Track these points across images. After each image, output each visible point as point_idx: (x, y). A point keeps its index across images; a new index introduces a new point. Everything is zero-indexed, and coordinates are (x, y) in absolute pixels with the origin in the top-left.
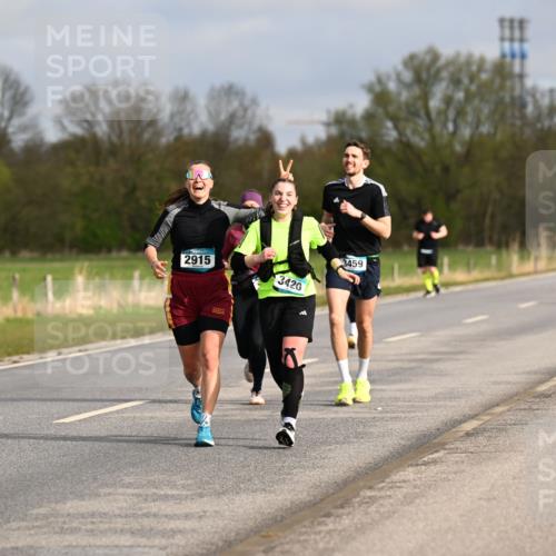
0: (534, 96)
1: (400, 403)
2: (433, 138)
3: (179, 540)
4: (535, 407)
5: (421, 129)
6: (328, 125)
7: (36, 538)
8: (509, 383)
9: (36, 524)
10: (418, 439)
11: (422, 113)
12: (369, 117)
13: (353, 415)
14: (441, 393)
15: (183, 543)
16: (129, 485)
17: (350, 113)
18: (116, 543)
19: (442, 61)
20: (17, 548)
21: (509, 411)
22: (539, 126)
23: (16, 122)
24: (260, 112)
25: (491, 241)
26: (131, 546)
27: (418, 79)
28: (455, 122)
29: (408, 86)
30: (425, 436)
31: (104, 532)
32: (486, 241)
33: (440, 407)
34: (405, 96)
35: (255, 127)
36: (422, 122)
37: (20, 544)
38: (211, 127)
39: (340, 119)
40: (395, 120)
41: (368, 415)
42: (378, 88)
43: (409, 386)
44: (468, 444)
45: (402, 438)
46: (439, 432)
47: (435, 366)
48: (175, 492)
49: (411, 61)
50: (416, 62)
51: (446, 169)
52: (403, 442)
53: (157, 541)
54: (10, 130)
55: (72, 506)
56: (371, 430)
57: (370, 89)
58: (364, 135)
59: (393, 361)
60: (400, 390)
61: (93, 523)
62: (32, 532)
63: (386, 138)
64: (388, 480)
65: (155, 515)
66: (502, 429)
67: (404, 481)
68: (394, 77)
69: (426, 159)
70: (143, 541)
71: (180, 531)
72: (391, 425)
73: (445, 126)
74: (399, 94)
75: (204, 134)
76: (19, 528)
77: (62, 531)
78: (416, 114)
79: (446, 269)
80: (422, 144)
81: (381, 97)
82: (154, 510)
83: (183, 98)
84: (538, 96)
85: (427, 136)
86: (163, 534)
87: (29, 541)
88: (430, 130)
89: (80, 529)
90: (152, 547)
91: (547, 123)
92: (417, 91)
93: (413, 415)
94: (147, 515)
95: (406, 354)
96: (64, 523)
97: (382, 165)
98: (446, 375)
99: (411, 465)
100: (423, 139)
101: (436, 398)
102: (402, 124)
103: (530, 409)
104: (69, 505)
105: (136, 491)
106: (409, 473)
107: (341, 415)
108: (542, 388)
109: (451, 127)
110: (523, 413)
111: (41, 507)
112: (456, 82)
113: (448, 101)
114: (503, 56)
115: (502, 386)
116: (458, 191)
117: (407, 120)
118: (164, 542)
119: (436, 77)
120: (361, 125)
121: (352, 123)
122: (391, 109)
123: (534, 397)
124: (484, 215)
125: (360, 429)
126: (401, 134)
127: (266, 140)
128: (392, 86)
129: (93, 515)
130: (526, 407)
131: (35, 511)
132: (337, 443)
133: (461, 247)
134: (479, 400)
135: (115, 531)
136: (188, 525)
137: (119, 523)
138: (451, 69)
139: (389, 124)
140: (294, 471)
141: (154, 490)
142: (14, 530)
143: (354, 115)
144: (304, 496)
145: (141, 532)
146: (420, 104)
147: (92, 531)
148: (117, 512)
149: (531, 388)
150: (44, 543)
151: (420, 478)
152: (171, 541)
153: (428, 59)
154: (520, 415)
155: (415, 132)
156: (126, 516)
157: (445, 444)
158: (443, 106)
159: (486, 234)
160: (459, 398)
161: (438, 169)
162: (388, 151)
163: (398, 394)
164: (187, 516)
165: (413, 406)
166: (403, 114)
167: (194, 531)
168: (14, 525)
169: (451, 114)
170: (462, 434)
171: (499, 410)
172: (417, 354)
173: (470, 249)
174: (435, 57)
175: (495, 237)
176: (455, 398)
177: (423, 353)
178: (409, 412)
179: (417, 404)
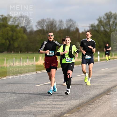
1: (104, 82)
2: (111, 30)
3: (60, 109)
5: (108, 28)
6: (90, 27)
7: (32, 109)
9: (32, 106)
10: (108, 89)
11: (108, 25)
12: (98, 25)
13: (95, 85)
15: (61, 110)
16: (50, 98)
17: (94, 25)
18: (48, 110)
19: (112, 14)
20: (28, 111)
23: (28, 26)
24: (76, 24)
26: (51, 111)
27: (108, 18)
28: (115, 26)
29: (106, 19)
30: (109, 89)
31: (45, 108)
33: (112, 83)
34: (105, 21)
35: (75, 27)
36: (108, 27)
37: (29, 110)
38: (66, 27)
39: (92, 26)
40: (103, 26)
41: (97, 85)
42: (100, 20)
43: (106, 79)
45: (104, 89)
46: (112, 88)
47: (111, 75)
48: (59, 100)
49: (106, 14)
52: (105, 90)
53: (56, 110)
54: (27, 28)
55: (39, 103)
56: (99, 88)
57: (98, 20)
58: (97, 29)
59: (103, 74)
60: (104, 80)
61: (43, 106)
62: (31, 108)
63: (101, 30)
64: (102, 98)
65: (55, 104)
67: (105, 98)
68: (103, 17)
69: (109, 34)
70: (53, 110)
71: (60, 108)
72: (102, 87)
73: (113, 27)
74: (104, 21)
75: (65, 29)
76: (28, 107)
77: (37, 108)
78: (107, 25)
79: (113, 56)
81: (100, 21)
82: (55, 103)
83: (61, 22)
85: (109, 29)
86: (57, 108)
87: (31, 109)
88: (110, 28)
89: (40, 107)
90: (54, 111)
92: (107, 20)
93: (107, 84)
94: (54, 104)
95: (105, 73)
96: (37, 106)
97: (100, 35)
98: (113, 77)
99: (106, 95)
100: (108, 30)
101: (111, 81)
102: (104, 27)
104: (38, 102)
105: (52, 100)
106: (106, 96)
107: (92, 85)
109: (114, 27)
111: (33, 103)
112: (115, 18)
113: (114, 22)
117: (105, 26)
118: (57, 110)
119: (111, 17)
120: (96, 27)
121: (95, 27)
122: (102, 24)
125: (96, 87)
126: (104, 29)
127: (77, 30)
128: (102, 19)
129: (43, 104)
131: (32, 104)
132: (91, 90)
135: (47, 108)
136: (62, 106)
137: (48, 106)
138: (114, 16)
139: (102, 27)
140: (83, 96)
141: (55, 100)
142: (27, 107)
143: (95, 25)
144: (85, 101)
145: (52, 108)
146: (108, 23)
147: (43, 107)
148: (48, 104)
150: (33, 110)
151: (108, 97)
152: (59, 109)
153: (110, 14)
155: (107, 28)
156: (50, 105)
157: (113, 90)
158: (113, 23)
162: (102, 32)
163: (104, 81)
164: (62, 105)
165: (107, 83)
166: (105, 25)
167: (63, 107)
168: (27, 106)
169: (114, 25)
172: (107, 72)
174: (111, 13)
176: (115, 81)
177: (108, 72)
178: (106, 84)
179: (107, 82)
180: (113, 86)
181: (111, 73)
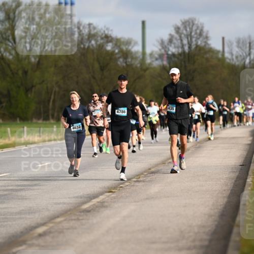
0: (79, 28)
2: (17, 54)
4: (81, 218)
5: (10, 48)
8: (64, 203)
10: (10, 238)
11: (10, 37)
14: (23, 210)
21: (65, 220)
22: (82, 46)
25: (53, 117)
27: (8, 18)
29: (3, 22)
30: (13, 236)
32: (50, 117)
44: (41, 241)
47: (20, 193)
50: (7, 7)
51: (25, 72)
66: (61, 232)
69: (12, 66)
80: (11, 57)
84: (81, 28)
85: (13, 52)
88: (15, 48)
91: (87, 45)
92: (7, 24)
93: (6, 223)
98: (26, 199)
100: (11, 54)
101: (20, 213)
103: (78, 219)
108: (86, 206)
110: (74, 222)
114: (60, 3)
115: (61, 206)
116: (33, 86)
123: (81, 212)
124: (49, 101)
130: (76, 218)
133: (34, 121)
134: (46, 214)
146: (9, 32)
149: (78, 207)
153: (14, 5)
154: (72, 223)
155: (6, 50)
157: (26, 241)
159: (50, 112)
160: (34, 213)
161: (20, 72)
165: (6, 218)
170: (36, 235)
171: (59, 220)
173: (40, 121)
174: (19, 3)
175: (56, 114)
176: (32, 213)
177: (12, 186)
178: (4, 222)
179: (8, 217)
180: (26, 229)
181: (19, 188)
